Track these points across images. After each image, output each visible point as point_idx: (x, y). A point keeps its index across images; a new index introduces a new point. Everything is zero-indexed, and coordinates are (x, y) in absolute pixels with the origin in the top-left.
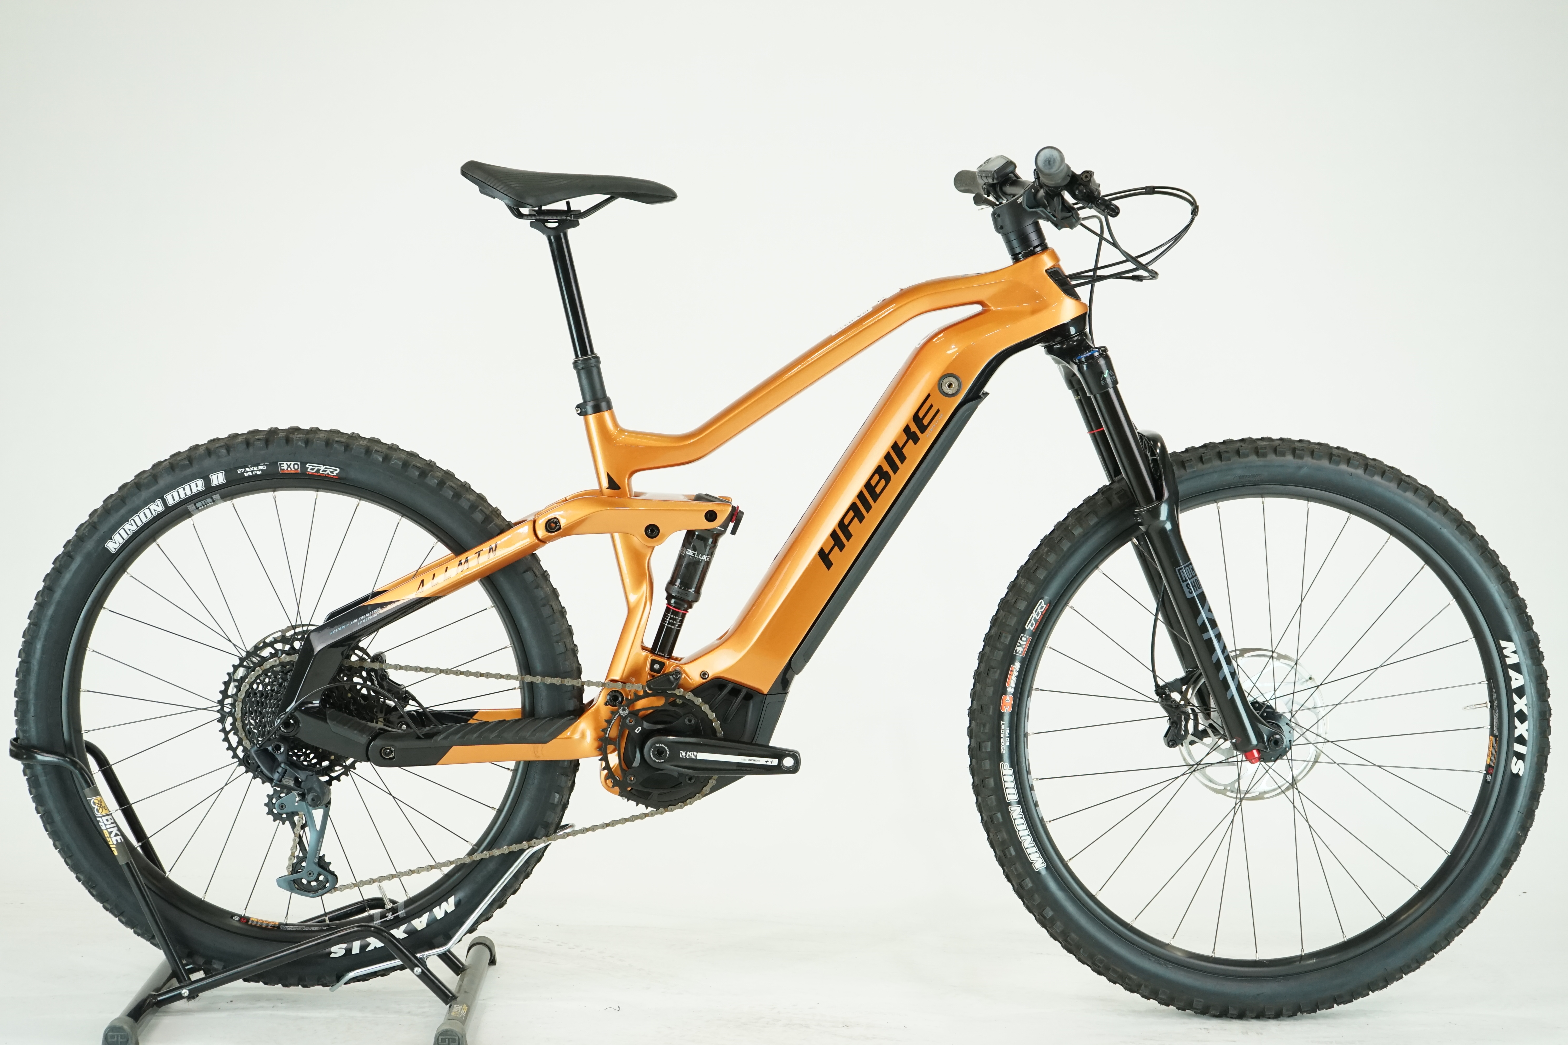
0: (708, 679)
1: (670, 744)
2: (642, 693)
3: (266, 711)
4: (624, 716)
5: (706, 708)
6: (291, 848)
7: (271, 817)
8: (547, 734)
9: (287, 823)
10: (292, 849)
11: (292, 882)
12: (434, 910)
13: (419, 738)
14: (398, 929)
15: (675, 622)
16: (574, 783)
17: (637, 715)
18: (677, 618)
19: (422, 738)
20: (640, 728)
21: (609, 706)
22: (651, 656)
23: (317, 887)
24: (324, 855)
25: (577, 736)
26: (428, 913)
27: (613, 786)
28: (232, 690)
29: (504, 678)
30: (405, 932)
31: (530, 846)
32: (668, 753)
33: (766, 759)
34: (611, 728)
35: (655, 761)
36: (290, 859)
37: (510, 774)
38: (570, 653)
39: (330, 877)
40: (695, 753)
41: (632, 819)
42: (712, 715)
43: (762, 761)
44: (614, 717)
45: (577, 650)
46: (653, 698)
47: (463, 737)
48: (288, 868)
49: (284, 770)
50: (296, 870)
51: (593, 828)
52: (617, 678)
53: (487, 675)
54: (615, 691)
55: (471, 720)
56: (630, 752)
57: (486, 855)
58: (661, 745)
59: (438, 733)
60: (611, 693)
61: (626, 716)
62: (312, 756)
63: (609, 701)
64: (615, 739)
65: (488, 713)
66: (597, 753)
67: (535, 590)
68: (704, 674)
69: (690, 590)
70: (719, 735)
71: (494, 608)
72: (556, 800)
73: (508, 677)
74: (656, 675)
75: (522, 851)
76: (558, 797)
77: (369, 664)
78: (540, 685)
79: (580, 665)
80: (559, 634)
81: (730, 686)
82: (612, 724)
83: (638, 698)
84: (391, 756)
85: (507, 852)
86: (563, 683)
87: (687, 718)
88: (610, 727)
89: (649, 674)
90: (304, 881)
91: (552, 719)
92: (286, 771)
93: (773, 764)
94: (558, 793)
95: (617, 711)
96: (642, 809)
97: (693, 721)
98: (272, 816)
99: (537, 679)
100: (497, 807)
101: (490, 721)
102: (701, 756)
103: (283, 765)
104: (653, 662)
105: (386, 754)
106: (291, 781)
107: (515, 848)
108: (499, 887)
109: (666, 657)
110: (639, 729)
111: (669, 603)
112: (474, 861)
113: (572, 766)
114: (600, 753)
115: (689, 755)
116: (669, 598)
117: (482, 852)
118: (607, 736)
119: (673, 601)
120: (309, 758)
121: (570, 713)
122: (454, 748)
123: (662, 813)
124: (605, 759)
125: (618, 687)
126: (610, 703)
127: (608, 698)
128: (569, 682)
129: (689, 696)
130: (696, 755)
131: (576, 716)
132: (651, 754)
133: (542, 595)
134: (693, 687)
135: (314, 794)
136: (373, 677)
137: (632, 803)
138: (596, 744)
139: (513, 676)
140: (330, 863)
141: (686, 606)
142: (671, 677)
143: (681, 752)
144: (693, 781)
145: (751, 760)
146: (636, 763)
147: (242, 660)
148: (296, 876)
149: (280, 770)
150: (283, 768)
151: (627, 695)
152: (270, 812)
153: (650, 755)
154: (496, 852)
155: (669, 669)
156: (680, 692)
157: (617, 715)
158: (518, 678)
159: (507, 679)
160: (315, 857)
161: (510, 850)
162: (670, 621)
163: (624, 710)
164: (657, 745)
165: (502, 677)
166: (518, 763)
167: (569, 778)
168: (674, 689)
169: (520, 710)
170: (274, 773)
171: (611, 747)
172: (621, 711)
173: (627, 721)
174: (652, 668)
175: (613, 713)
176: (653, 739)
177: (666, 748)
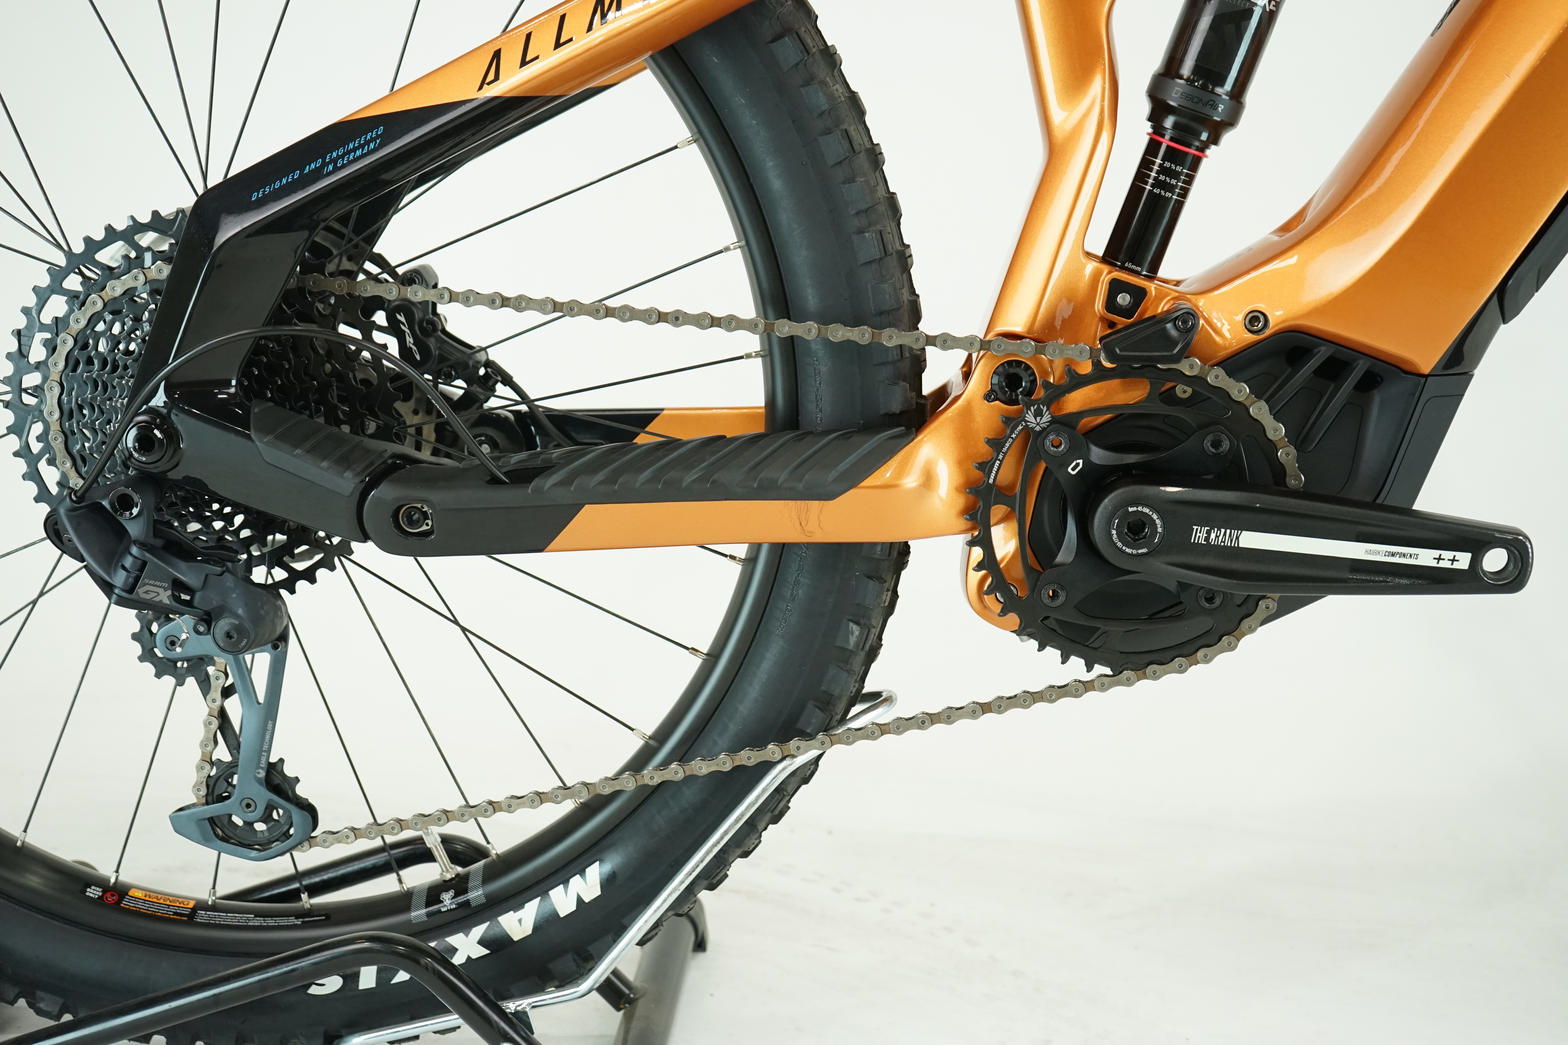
0: (1268, 332)
1: (1165, 507)
2: (1086, 368)
3: (111, 405)
4: (1038, 429)
5: (1260, 410)
6: (202, 741)
7: (149, 668)
8: (834, 474)
9: (191, 682)
10: (203, 745)
11: (207, 822)
12: (551, 893)
13: (494, 481)
14: (467, 935)
15: (1174, 182)
16: (895, 596)
17: (1073, 428)
18: (1179, 169)
19: (505, 483)
20: (1081, 461)
21: (997, 402)
22: (1109, 273)
23: (266, 834)
24: (281, 761)
25: (911, 481)
26: (539, 898)
27: (1004, 612)
28: (37, 353)
29: (719, 326)
30: (482, 942)
31: (785, 755)
32: (1160, 530)
33: (1436, 553)
34: (1001, 461)
35: (1124, 552)
36: (200, 768)
37: (735, 570)
38: (893, 262)
39: (297, 815)
40: (1235, 533)
41: (1051, 695)
42: (1276, 430)
43: (1426, 557)
44: (1012, 432)
45: (911, 256)
46: (1115, 383)
47: (611, 480)
48: (196, 788)
49: (140, 562)
50: (217, 793)
51: (949, 715)
52: (1018, 327)
53: (677, 318)
54: (1010, 363)
55: (642, 435)
56: (1046, 522)
57: (676, 772)
58: (1140, 509)
59: (546, 469)
60: (1001, 369)
61: (1044, 429)
62: (239, 519)
63: (996, 388)
64: (1012, 486)
65: (684, 417)
66: (963, 523)
67: (803, 90)
68: (1255, 319)
69: (1219, 90)
70: (1292, 482)
71: (695, 146)
72: (853, 640)
73: (730, 323)
74: (1122, 321)
75: (766, 767)
76: (857, 633)
77: (391, 292)
78: (814, 347)
79: (918, 296)
80: (866, 211)
81: (1323, 353)
82: (1004, 450)
83: (1077, 381)
84: (424, 528)
85: (727, 768)
86: (876, 340)
87: (1210, 438)
88: (1001, 457)
89: (1102, 319)
90: (238, 820)
91: (846, 436)
92: (144, 564)
93: (1456, 566)
94: (857, 623)
95: (1019, 418)
96: (1076, 668)
97: (1226, 445)
98: (152, 663)
99: (808, 330)
100: (705, 648)
101: (684, 437)
102: (1250, 540)
103: (134, 550)
104: (1116, 287)
105: (411, 523)
106: (161, 591)
107: (748, 757)
108: (707, 853)
109: (1144, 276)
110: (1078, 465)
111: (1158, 129)
112: (646, 786)
113: (895, 553)
114: (969, 524)
115: (1217, 537)
116: (1156, 116)
117: (665, 764)
118: (991, 481)
119: (1169, 122)
120: (232, 525)
121: (891, 420)
122: (588, 510)
123: (1129, 683)
124: (984, 541)
125: (1025, 352)
126: (1000, 395)
127: (995, 380)
128: (891, 338)
129: (1217, 377)
130: (1237, 538)
131: (908, 429)
132: (1114, 532)
133: (823, 103)
134: (1222, 354)
135: (233, 621)
136: (403, 327)
137: (1053, 654)
138: (960, 502)
139: (743, 321)
140: (297, 780)
141: (1204, 136)
142: (1169, 326)
143: (1195, 527)
144: (1218, 601)
145: (1393, 555)
146: (1066, 555)
147: (57, 275)
148: (216, 809)
149: (128, 562)
150: (135, 557)
151: (1045, 374)
152: (148, 655)
153: (1111, 535)
154: (701, 767)
155: (1157, 307)
156: (1191, 367)
157: (1020, 427)
158: (756, 325)
159: (730, 329)
160: (258, 767)
161: (737, 764)
162: (1162, 178)
163: (1038, 414)
164: (1131, 509)
165: (715, 322)
166: (755, 548)
167: (886, 585)
168: (1177, 359)
169: (763, 410)
170: (115, 570)
171: (998, 511)
172: (1030, 417)
173: (1048, 443)
174: (1111, 304)
175: (1009, 421)
176: (1116, 493)
177: (1155, 517)
